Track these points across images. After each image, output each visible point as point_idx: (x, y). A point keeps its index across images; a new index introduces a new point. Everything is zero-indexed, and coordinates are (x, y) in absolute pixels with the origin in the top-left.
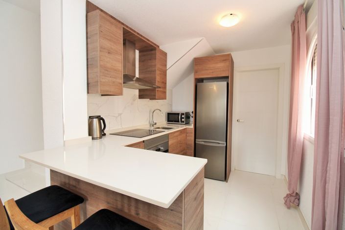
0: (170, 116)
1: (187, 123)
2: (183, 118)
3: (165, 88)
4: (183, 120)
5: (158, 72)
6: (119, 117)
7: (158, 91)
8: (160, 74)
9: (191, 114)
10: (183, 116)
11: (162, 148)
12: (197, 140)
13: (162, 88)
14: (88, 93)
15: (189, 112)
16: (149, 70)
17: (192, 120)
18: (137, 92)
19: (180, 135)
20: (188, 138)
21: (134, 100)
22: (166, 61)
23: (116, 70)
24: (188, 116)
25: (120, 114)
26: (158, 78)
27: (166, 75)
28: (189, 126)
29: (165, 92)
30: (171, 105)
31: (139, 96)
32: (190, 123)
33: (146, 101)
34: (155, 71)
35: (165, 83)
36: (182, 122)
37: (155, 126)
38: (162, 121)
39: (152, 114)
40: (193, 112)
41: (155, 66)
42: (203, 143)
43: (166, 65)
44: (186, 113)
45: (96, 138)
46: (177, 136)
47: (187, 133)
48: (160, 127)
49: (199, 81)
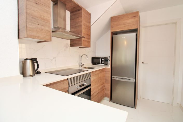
0: (94, 59)
1: (106, 64)
2: (103, 61)
3: (89, 39)
4: (103, 62)
5: (83, 27)
6: (54, 59)
7: (83, 40)
8: (86, 28)
9: (109, 58)
10: (103, 60)
11: (85, 84)
12: (112, 77)
13: (87, 38)
14: (19, 38)
15: (107, 57)
16: (77, 25)
17: (109, 62)
18: (69, 42)
19: (100, 73)
20: (106, 75)
21: (67, 48)
22: (90, 19)
23: (44, 19)
24: (106, 60)
25: (55, 58)
26: (84, 31)
27: (90, 30)
28: (108, 66)
29: (89, 42)
30: (95, 52)
31: (71, 45)
32: (108, 64)
33: (76, 49)
34: (81, 26)
35: (89, 35)
36: (102, 63)
37: (83, 67)
38: (89, 63)
39: (80, 58)
40: (110, 57)
41: (81, 21)
42: (117, 79)
43: (90, 22)
44: (105, 57)
45: (29, 76)
46: (98, 74)
47: (105, 72)
48: (87, 67)
49: (114, 34)
